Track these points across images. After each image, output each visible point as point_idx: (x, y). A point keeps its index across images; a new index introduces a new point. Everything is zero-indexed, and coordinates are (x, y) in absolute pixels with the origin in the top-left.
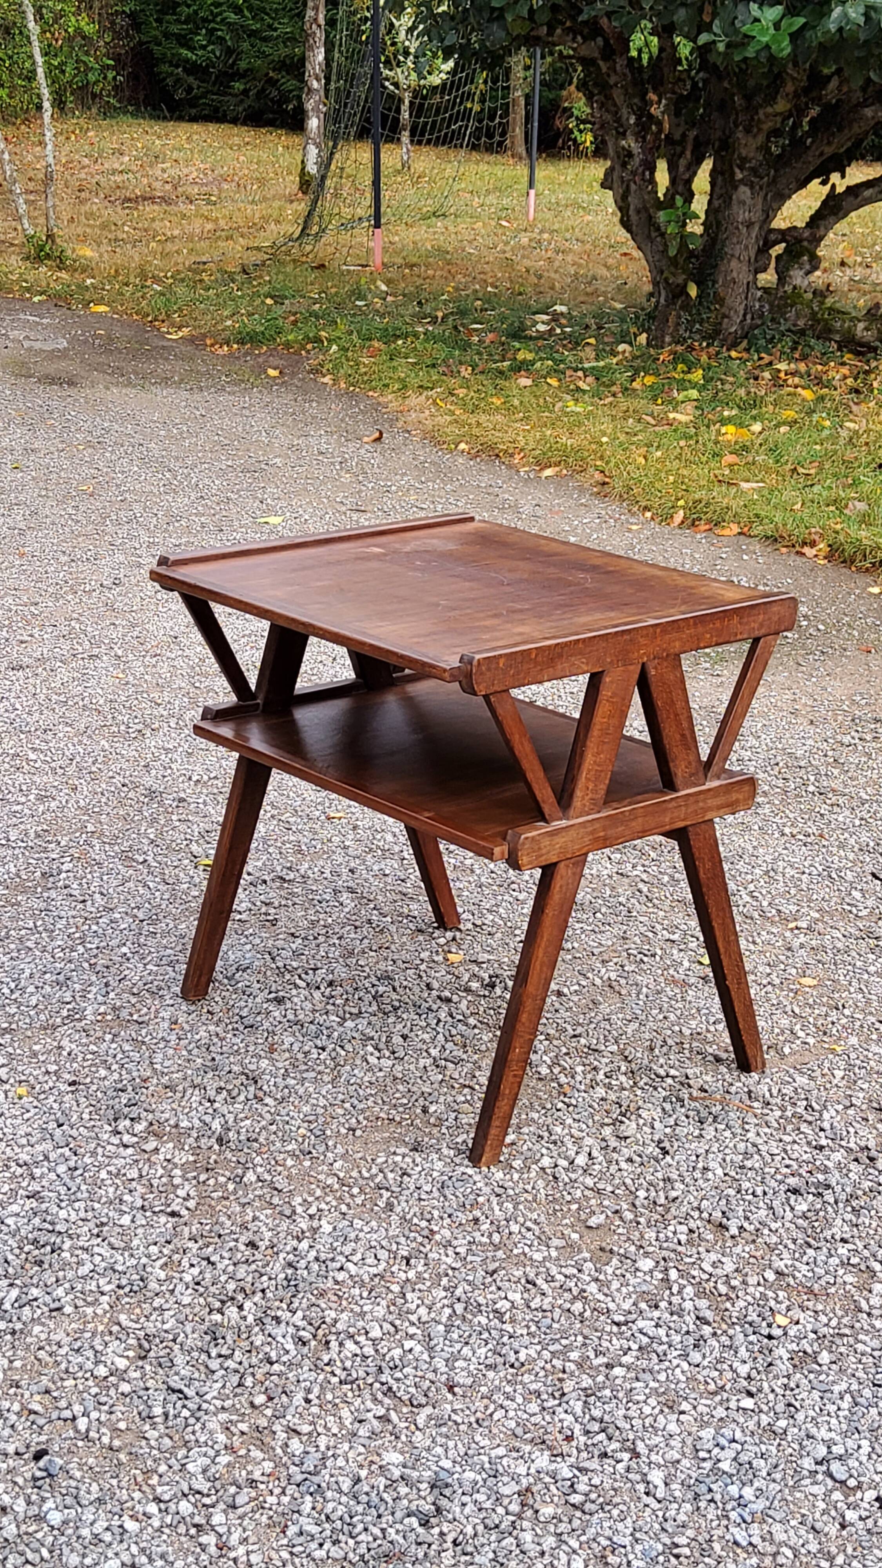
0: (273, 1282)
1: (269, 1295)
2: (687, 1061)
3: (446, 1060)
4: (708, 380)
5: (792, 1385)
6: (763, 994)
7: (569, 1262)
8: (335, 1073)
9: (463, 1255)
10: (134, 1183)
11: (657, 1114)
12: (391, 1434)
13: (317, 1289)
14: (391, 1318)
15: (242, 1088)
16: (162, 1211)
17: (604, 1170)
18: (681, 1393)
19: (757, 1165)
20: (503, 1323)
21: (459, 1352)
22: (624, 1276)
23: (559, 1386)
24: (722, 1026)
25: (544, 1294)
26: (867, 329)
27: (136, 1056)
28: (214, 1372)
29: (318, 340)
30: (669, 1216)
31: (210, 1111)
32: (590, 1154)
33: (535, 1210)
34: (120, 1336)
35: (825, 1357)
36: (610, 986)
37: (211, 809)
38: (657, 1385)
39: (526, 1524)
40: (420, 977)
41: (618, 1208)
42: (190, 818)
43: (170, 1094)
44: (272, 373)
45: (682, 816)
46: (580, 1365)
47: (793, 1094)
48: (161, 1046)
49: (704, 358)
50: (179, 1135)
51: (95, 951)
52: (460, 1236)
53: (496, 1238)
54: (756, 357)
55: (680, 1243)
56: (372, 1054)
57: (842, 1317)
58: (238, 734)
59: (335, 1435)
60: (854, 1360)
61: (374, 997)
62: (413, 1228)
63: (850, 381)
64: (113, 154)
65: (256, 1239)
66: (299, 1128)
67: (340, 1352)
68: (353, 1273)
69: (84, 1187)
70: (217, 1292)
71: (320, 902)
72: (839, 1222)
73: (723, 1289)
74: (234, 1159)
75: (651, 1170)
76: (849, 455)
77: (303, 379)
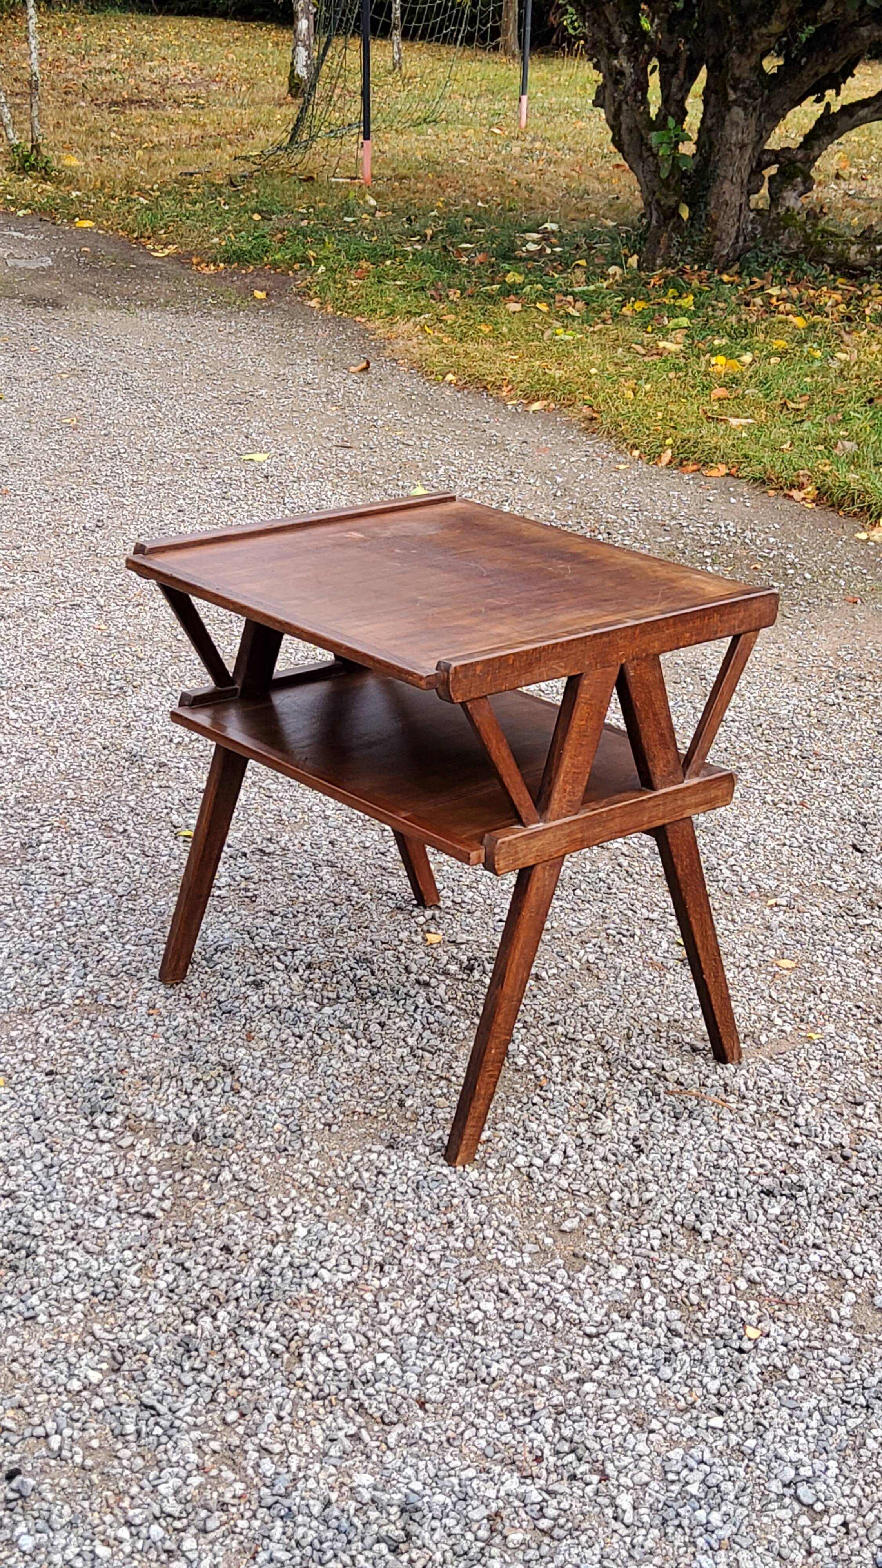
0: (247, 1290)
1: (243, 1304)
2: (664, 1052)
3: (423, 1049)
4: (699, 306)
5: (762, 1402)
6: (741, 977)
7: (542, 1269)
8: (313, 1064)
9: (437, 1261)
10: (110, 1182)
11: (632, 1108)
12: (363, 1454)
13: (290, 1297)
14: (364, 1329)
15: (219, 1079)
16: (137, 1212)
17: (579, 1169)
18: (651, 1410)
19: (731, 1165)
20: (476, 1334)
21: (431, 1366)
22: (596, 1284)
23: (530, 1402)
24: (699, 1013)
25: (516, 1304)
26: (860, 252)
27: (112, 1043)
28: (186, 1386)
29: (305, 260)
30: (642, 1220)
31: (187, 1104)
32: (565, 1152)
33: (509, 1213)
34: (94, 1347)
35: (795, 1372)
36: (588, 969)
37: (191, 775)
38: (627, 1402)
39: (495, 1551)
40: (399, 959)
41: (592, 1210)
42: (171, 784)
43: (147, 1086)
44: (260, 295)
45: (660, 815)
46: (551, 1381)
47: (769, 1087)
48: (139, 1033)
49: (695, 283)
50: (155, 1130)
51: (74, 929)
52: (433, 1240)
53: (470, 1242)
54: (747, 281)
55: (652, 1249)
56: (349, 1043)
57: (813, 1328)
58: (216, 721)
59: (306, 1454)
60: (824, 1375)
61: (352, 981)
62: (387, 1232)
63: (842, 307)
64: (101, 51)
65: (231, 1243)
66: (275, 1123)
67: (313, 1365)
68: (327, 1280)
69: (59, 1187)
70: (191, 1300)
71: (300, 877)
72: (811, 1226)
73: (695, 1298)
74: (210, 1156)
75: (626, 1170)
76: (840, 388)
77: (290, 303)
